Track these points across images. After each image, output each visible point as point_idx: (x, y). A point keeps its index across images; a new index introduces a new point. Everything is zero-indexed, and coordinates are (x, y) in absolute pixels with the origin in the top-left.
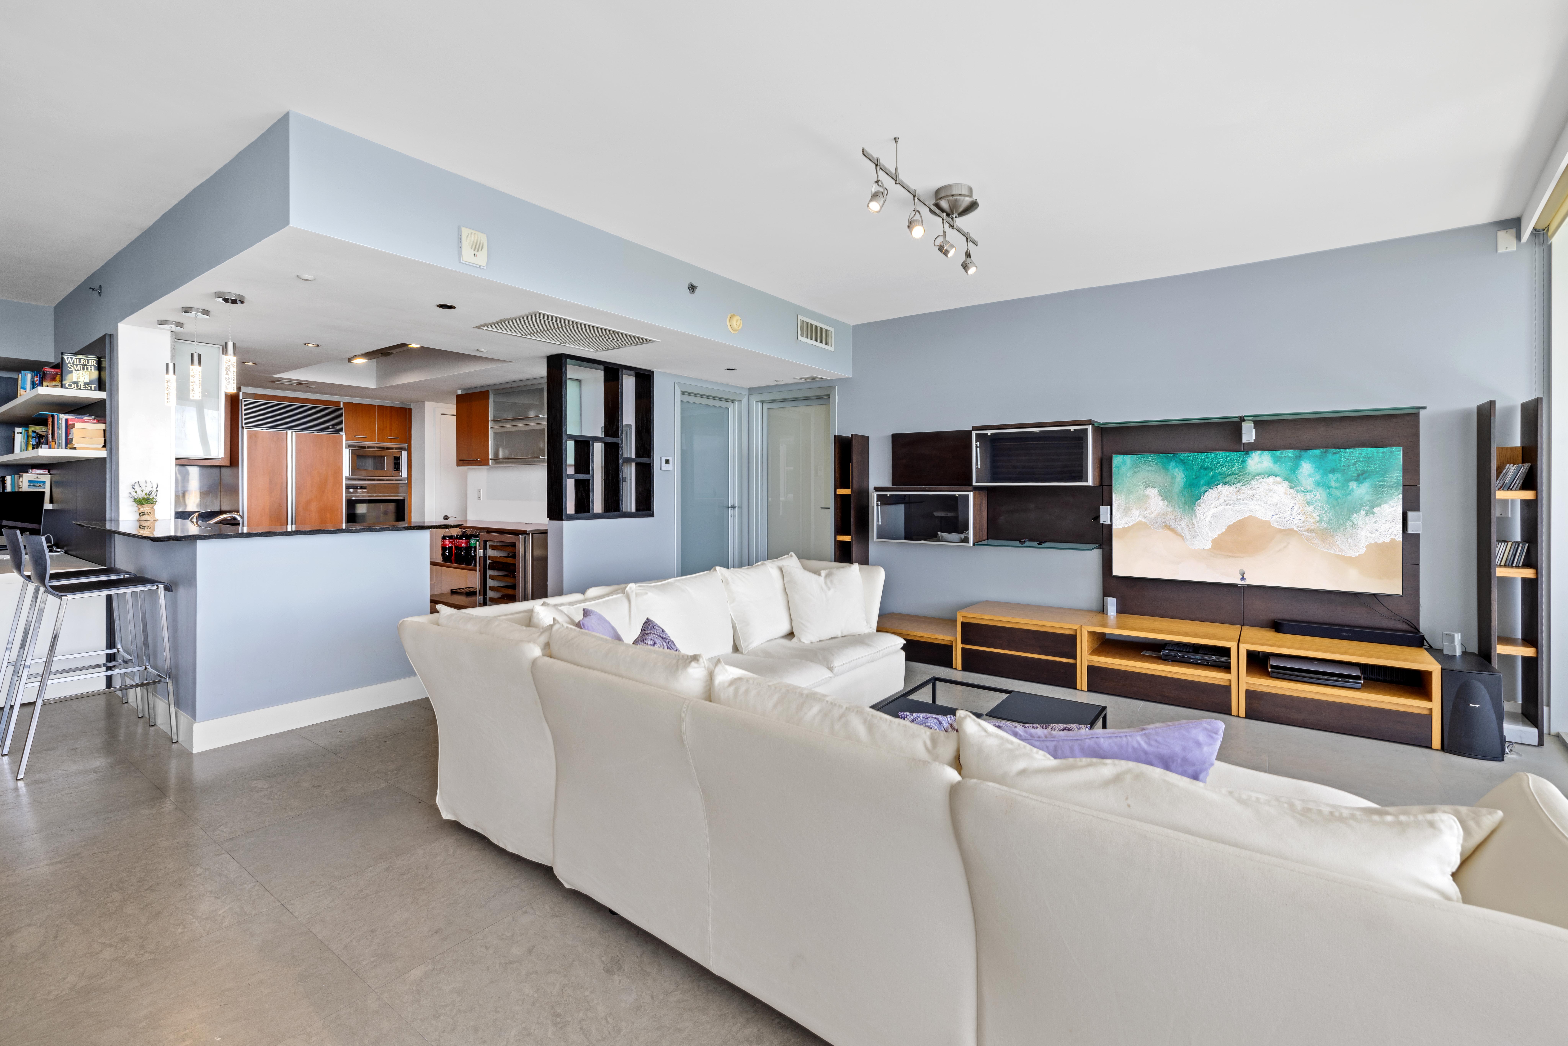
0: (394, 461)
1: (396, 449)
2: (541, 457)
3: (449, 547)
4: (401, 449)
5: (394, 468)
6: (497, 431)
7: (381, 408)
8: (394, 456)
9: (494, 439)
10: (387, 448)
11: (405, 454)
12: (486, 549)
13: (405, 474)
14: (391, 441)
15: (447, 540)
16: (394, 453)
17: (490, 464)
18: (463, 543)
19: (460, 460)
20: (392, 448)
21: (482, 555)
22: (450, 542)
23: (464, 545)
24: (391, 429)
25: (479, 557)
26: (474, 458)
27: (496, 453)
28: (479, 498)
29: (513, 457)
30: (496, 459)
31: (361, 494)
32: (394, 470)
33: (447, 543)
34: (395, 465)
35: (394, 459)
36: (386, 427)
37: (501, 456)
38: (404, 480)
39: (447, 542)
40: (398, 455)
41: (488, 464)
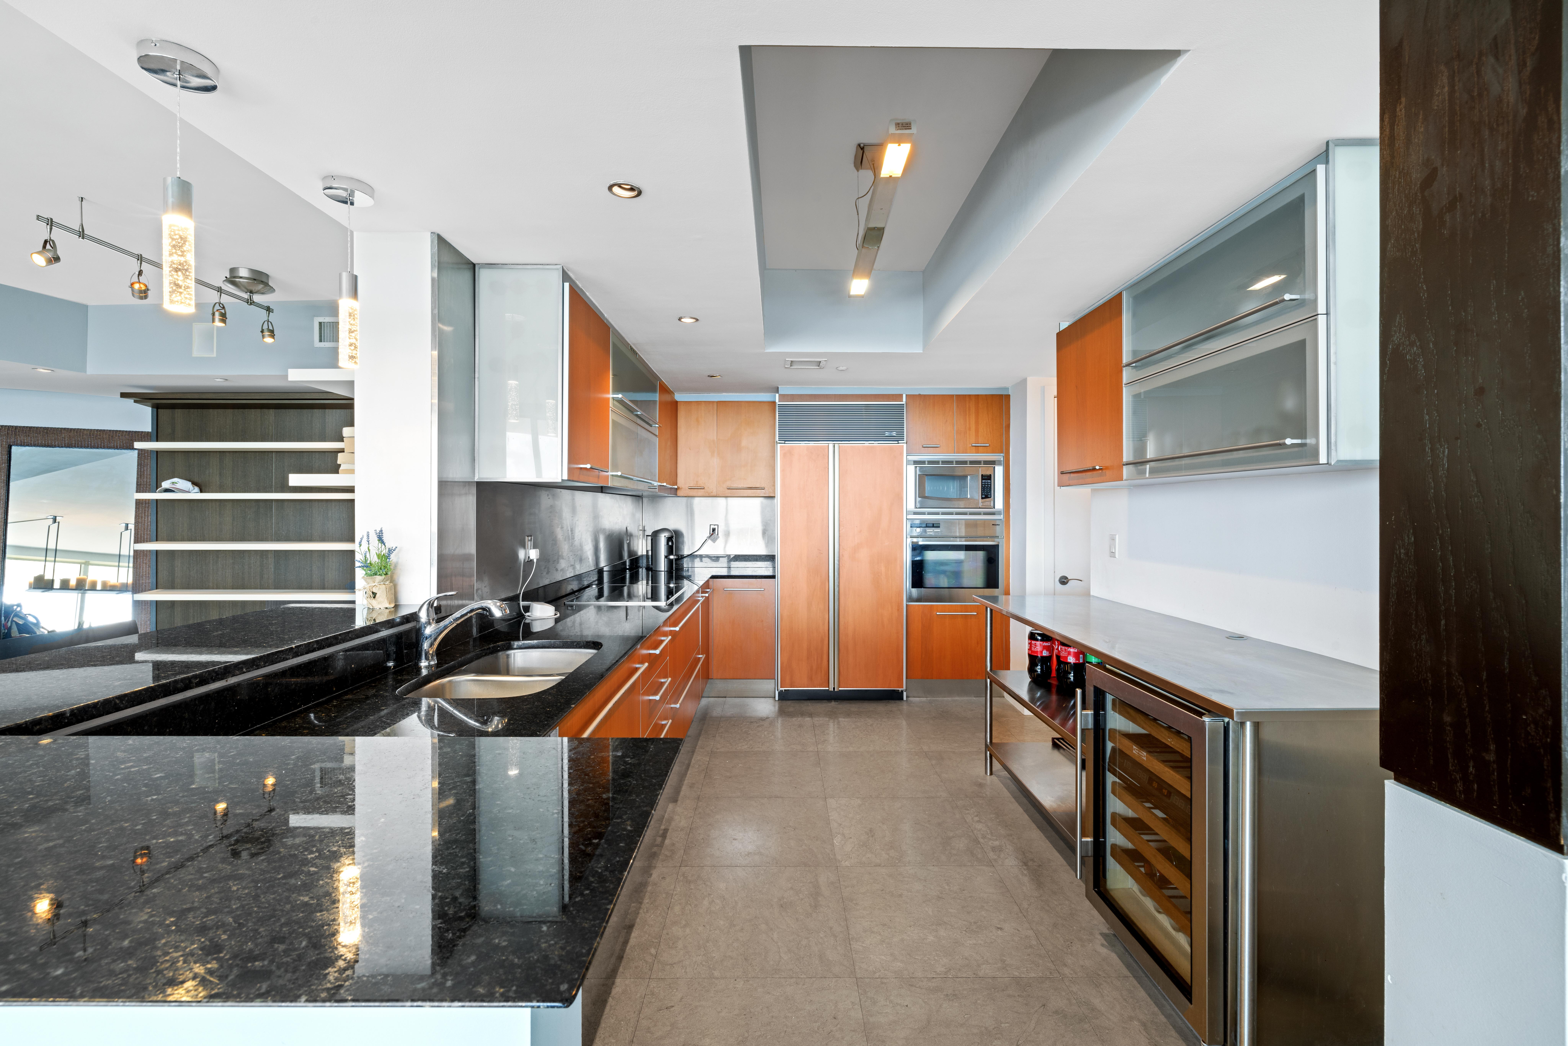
0: (982, 482)
1: (986, 462)
2: (1288, 441)
3: (1043, 657)
4: (993, 463)
5: (982, 495)
6: (1142, 388)
7: (963, 399)
8: (982, 475)
9: (1135, 412)
10: (972, 462)
11: (999, 471)
12: (1104, 709)
13: (999, 504)
14: (977, 449)
15: (1038, 643)
16: (983, 470)
17: (1125, 477)
18: (1069, 653)
19: (1062, 473)
20: (979, 462)
21: (1090, 725)
22: (1045, 648)
23: (1071, 660)
24: (977, 431)
25: (1083, 730)
26: (1089, 466)
27: (1140, 448)
28: (1112, 554)
29: (1186, 452)
30: (1139, 463)
31: (931, 537)
32: (982, 498)
33: (1039, 648)
34: (983, 488)
35: (982, 479)
36: (970, 429)
37: (1150, 454)
38: (999, 513)
39: (1039, 646)
40: (988, 473)
41: (1120, 478)
